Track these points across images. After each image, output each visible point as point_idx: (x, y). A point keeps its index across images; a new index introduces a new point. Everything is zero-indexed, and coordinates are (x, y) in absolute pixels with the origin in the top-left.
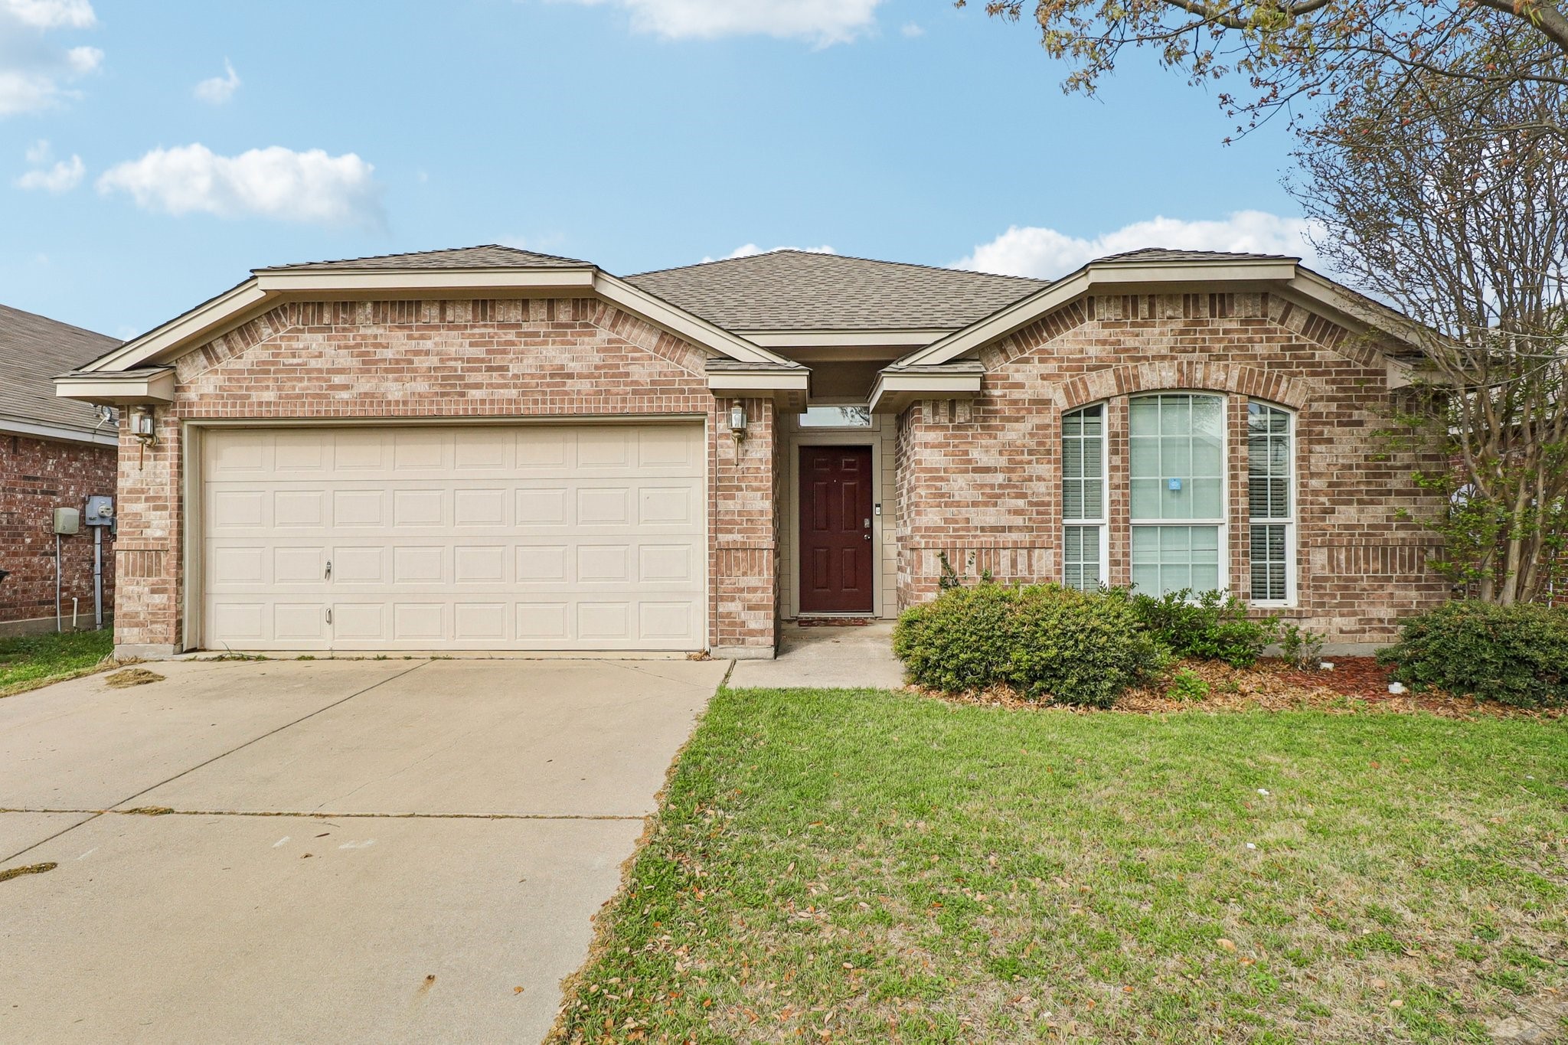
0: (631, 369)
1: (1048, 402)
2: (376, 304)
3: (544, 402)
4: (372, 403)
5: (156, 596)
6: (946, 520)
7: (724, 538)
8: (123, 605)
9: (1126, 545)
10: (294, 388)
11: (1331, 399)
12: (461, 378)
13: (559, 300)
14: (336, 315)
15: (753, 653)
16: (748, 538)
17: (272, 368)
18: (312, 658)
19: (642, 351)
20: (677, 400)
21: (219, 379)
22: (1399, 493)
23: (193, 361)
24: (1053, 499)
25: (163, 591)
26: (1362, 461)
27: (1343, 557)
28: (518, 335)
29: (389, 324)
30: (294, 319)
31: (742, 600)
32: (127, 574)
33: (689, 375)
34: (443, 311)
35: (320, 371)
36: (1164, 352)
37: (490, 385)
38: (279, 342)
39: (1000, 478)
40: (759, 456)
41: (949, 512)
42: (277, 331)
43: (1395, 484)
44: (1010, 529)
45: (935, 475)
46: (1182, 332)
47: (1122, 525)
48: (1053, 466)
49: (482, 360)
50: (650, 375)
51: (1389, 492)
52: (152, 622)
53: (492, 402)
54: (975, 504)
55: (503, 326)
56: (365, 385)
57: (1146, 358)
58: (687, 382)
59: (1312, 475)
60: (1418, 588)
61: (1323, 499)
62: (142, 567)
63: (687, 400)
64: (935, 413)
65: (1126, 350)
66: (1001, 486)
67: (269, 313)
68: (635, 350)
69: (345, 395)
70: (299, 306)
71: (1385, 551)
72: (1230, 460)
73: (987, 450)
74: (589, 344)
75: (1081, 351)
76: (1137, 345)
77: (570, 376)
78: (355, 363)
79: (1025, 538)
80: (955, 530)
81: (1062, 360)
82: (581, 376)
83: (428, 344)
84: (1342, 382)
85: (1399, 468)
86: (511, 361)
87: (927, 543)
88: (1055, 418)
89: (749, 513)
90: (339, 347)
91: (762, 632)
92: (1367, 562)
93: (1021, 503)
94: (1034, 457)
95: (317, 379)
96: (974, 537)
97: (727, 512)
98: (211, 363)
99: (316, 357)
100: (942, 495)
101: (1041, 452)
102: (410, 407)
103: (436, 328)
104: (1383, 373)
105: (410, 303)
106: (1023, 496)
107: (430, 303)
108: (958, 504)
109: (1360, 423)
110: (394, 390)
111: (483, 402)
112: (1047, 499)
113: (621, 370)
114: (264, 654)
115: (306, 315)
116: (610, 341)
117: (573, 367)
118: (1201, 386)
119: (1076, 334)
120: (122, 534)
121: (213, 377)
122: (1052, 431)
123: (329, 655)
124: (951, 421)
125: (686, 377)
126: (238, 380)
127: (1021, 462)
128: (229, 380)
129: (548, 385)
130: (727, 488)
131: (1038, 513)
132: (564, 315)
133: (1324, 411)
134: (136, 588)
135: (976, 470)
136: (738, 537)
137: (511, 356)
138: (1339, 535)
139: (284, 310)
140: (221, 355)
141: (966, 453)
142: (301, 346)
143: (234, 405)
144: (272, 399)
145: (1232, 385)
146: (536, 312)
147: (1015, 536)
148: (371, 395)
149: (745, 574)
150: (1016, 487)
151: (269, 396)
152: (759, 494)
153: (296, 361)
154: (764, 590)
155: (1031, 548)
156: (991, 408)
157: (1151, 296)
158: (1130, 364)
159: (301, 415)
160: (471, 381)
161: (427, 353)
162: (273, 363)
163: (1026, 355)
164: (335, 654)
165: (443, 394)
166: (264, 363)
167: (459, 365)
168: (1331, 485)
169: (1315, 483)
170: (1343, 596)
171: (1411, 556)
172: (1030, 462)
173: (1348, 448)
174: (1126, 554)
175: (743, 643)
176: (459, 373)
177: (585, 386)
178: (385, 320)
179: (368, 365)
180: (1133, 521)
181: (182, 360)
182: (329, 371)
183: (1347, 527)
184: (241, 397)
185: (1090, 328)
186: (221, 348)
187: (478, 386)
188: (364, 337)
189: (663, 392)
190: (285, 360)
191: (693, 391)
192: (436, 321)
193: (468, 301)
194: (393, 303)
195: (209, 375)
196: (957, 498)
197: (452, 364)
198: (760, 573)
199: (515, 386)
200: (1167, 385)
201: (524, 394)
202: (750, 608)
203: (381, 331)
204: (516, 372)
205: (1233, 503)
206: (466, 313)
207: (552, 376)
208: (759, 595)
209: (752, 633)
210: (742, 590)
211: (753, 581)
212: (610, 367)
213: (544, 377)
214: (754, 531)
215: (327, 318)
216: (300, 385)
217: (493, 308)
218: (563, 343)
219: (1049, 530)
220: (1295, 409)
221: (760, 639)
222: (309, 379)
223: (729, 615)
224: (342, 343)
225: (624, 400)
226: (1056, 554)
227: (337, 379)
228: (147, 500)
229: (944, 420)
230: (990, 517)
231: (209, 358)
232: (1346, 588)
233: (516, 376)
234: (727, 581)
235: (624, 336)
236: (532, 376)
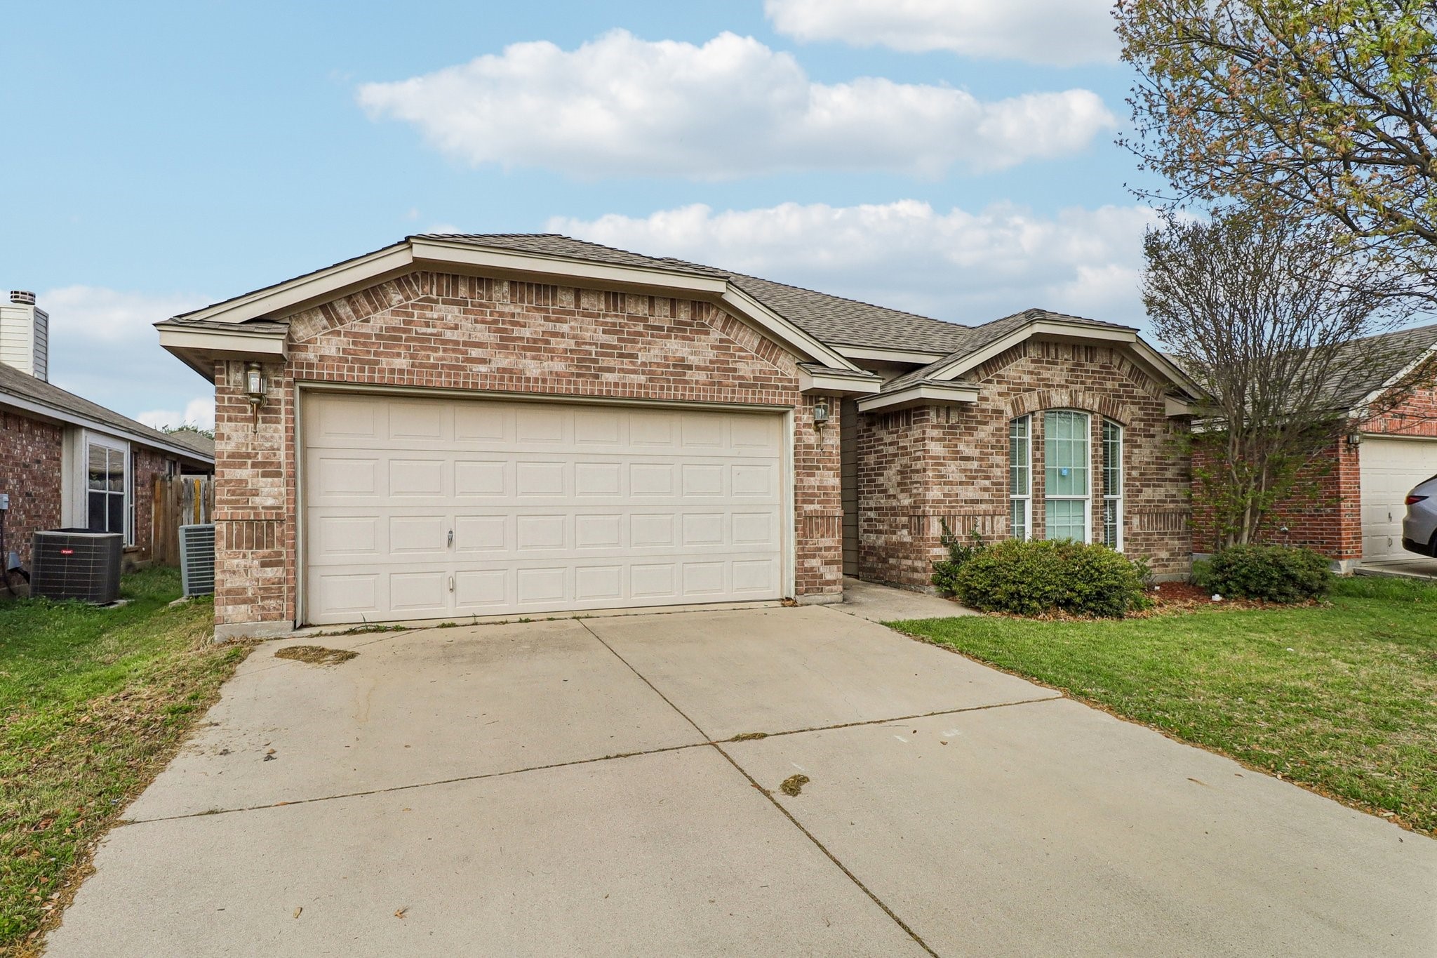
0: (739, 365)
1: (1001, 412)
2: (513, 283)
3: (669, 389)
4: (511, 378)
5: (269, 569)
6: (945, 495)
7: (809, 508)
8: (224, 580)
9: (1043, 513)
10: (428, 357)
11: (1141, 420)
12: (596, 361)
13: (680, 301)
14: (472, 290)
15: (828, 599)
16: (824, 507)
17: (404, 336)
18: (453, 625)
19: (746, 351)
20: (774, 394)
21: (343, 342)
22: (1171, 480)
23: (310, 319)
24: (1005, 481)
25: (279, 563)
26: (1155, 461)
27: (1146, 520)
28: (646, 327)
29: (526, 304)
30: (427, 288)
31: (821, 557)
32: (229, 546)
33: (782, 374)
34: (577, 299)
35: (456, 343)
36: (1063, 383)
37: (622, 370)
38: (410, 310)
39: (974, 465)
40: (831, 443)
41: (947, 489)
42: (408, 298)
43: (1169, 474)
44: (982, 501)
45: (939, 462)
46: (1072, 370)
47: (1039, 500)
48: (1004, 457)
49: (614, 347)
50: (753, 371)
51: (1165, 480)
52: (263, 598)
53: (624, 385)
54: (961, 483)
55: (632, 318)
56: (502, 361)
57: (1053, 386)
58: (781, 380)
59: (1133, 468)
60: (1179, 539)
61: (1138, 483)
62: (250, 539)
63: (780, 395)
64: (938, 416)
65: (1043, 379)
66: (976, 471)
67: (399, 279)
68: (741, 350)
69: (483, 369)
70: (431, 276)
71: (1164, 515)
72: (1093, 457)
73: (968, 444)
74: (704, 341)
75: (1020, 378)
76: (1049, 376)
77: (690, 367)
78: (493, 338)
79: (989, 507)
80: (950, 502)
81: (1009, 383)
82: (699, 368)
83: (565, 328)
84: (1146, 409)
85: (1170, 465)
86: (640, 350)
87: (934, 511)
88: (1006, 424)
89: (825, 488)
90: (476, 321)
91: (834, 582)
92: (1157, 524)
93: (987, 483)
94: (994, 451)
95: (454, 351)
96: (961, 507)
97: (810, 487)
98: (333, 325)
99: (451, 328)
100: (942, 476)
101: (998, 447)
102: (548, 385)
103: (571, 313)
104: (1163, 405)
105: (546, 287)
106: (987, 478)
107: (567, 289)
108: (951, 483)
109: (1153, 436)
110: (532, 368)
111: (616, 385)
112: (1001, 480)
113: (731, 366)
114: (402, 625)
115: (439, 286)
116: (721, 341)
117: (693, 360)
118: (1081, 407)
119: (1017, 366)
120: (222, 502)
121: (335, 339)
122: (1004, 432)
123: (472, 620)
124: (947, 422)
125: (779, 376)
126: (365, 344)
127: (987, 454)
128: (354, 343)
129: (672, 374)
130: (811, 467)
131: (997, 490)
132: (684, 315)
133: (1138, 427)
134: (242, 562)
135: (963, 459)
136: (817, 507)
137: (640, 345)
138: (1145, 506)
139: (416, 279)
140: (344, 317)
141: (956, 446)
142: (435, 316)
143: (362, 370)
144: (404, 367)
145: (1096, 407)
146: (660, 309)
147: (983, 507)
148: (510, 371)
149: (822, 536)
150: (984, 471)
151: (402, 363)
152: (832, 472)
153: (430, 330)
154: (836, 549)
155: (992, 516)
156: (970, 414)
157: (1056, 344)
158: (1046, 389)
159: (438, 385)
160: (605, 365)
161: (563, 336)
162: (405, 331)
163: (990, 378)
164: (479, 620)
165: (579, 375)
166: (394, 329)
167: (593, 349)
168: (1141, 474)
169: (1135, 473)
170: (1146, 545)
171: (1176, 518)
172: (992, 454)
173: (1148, 451)
174: (1043, 519)
175: (822, 591)
176: (594, 356)
177: (702, 376)
178: (522, 300)
179: (506, 342)
180: (1047, 496)
181: (298, 318)
182: (465, 344)
183: (1148, 501)
184: (369, 362)
185: (1024, 362)
186: (344, 310)
187: (610, 370)
188: (501, 314)
189: (762, 386)
190: (418, 329)
191: (785, 388)
192: (572, 307)
193: (601, 292)
194: (530, 285)
195: (330, 337)
196: (951, 479)
197: (587, 347)
198: (833, 535)
199: (644, 373)
200: (1064, 405)
201: (651, 380)
202: (826, 563)
203: (518, 310)
204: (644, 360)
205: (1096, 485)
206: (599, 302)
207: (675, 366)
208: (833, 552)
209: (828, 583)
210: (820, 549)
211: (827, 542)
212: (723, 362)
213: (668, 366)
214: (828, 502)
215: (463, 291)
216: (435, 355)
217: (623, 301)
218: (684, 338)
219: (1002, 502)
220: (1124, 425)
221: (834, 588)
222: (445, 350)
223: (812, 569)
224: (479, 318)
225: (733, 392)
226: (1007, 520)
227: (474, 353)
228: (254, 465)
229: (943, 421)
230: (970, 493)
231: (329, 318)
232: (1148, 540)
233: (644, 364)
234: (810, 543)
235: (732, 337)
236: (658, 365)
